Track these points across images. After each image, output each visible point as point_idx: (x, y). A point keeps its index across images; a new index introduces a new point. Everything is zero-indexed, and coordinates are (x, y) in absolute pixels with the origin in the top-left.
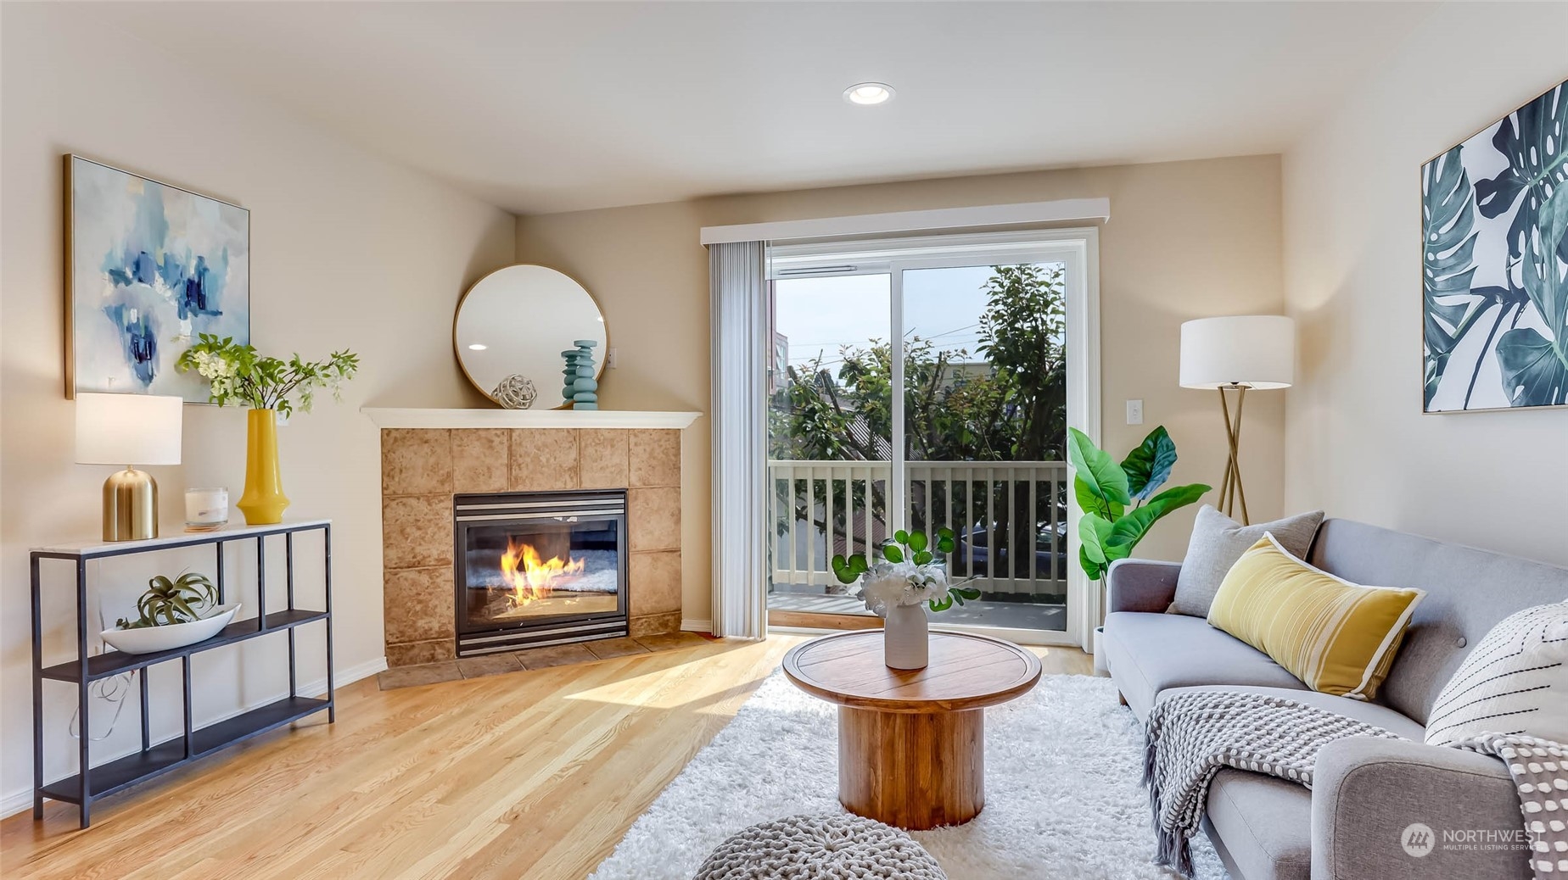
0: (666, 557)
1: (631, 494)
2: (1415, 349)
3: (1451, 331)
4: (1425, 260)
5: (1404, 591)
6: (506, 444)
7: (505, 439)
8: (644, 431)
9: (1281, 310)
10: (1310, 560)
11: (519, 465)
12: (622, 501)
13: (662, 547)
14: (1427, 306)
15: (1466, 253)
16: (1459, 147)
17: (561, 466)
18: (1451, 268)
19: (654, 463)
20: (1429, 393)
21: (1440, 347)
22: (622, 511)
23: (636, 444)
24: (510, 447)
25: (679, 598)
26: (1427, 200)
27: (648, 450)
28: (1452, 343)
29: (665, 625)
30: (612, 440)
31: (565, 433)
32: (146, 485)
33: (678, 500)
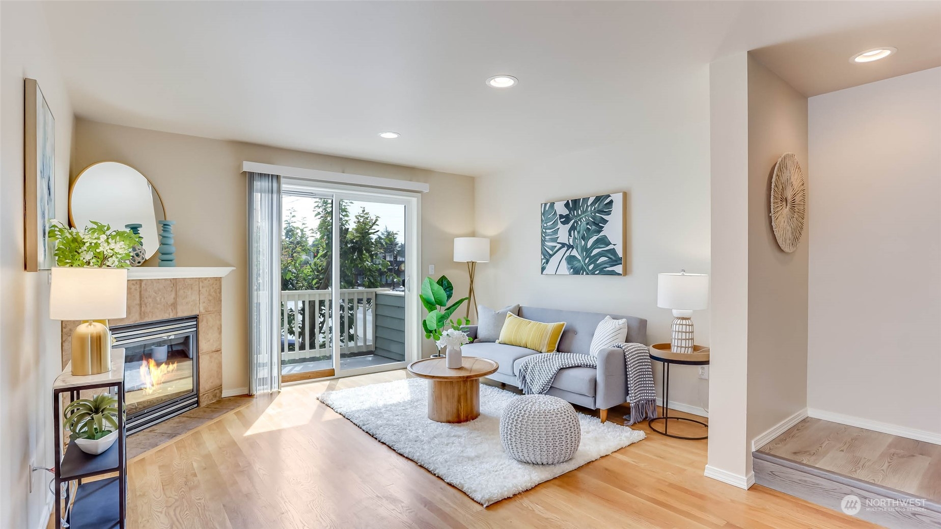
0: (215, 355)
1: (200, 317)
2: (539, 256)
3: (551, 252)
4: (542, 232)
6: (138, 290)
7: (138, 286)
8: (206, 279)
10: (519, 316)
11: (146, 304)
12: (195, 323)
13: (214, 349)
14: (543, 244)
15: (556, 232)
16: (554, 203)
17: (167, 303)
18: (551, 235)
19: (211, 298)
20: (543, 269)
21: (547, 256)
22: (195, 329)
23: (203, 287)
24: (140, 292)
25: (221, 379)
26: (543, 214)
27: (208, 290)
28: (551, 256)
29: (215, 396)
30: (192, 285)
31: (169, 282)
33: (220, 320)
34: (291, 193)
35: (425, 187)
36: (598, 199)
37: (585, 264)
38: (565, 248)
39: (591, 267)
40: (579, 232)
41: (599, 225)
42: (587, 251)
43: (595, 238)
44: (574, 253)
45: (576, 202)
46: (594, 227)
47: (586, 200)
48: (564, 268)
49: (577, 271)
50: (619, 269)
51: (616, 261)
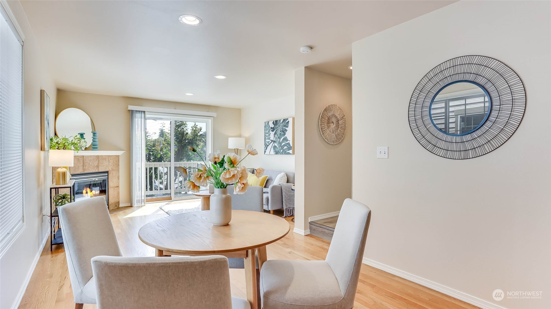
0: (116, 188)
1: (109, 172)
2: (263, 146)
3: (268, 144)
4: (265, 135)
5: (267, 176)
6: (82, 160)
7: (82, 158)
8: (112, 156)
9: (240, 136)
10: (253, 173)
11: (85, 166)
12: (107, 174)
13: (116, 186)
14: (265, 141)
15: (269, 135)
16: (269, 122)
17: (94, 166)
19: (114, 164)
20: (265, 152)
21: (266, 146)
22: (107, 177)
23: (110, 159)
24: (83, 161)
25: (119, 199)
26: (265, 127)
27: (113, 161)
28: (268, 146)
29: (116, 206)
30: (105, 158)
31: (95, 157)
32: (66, 172)
33: (119, 174)
34: (150, 118)
35: (214, 114)
36: (284, 120)
37: (280, 150)
38: (273, 143)
39: (281, 151)
40: (277, 135)
41: (284, 132)
42: (280, 143)
43: (283, 138)
44: (276, 144)
45: (276, 121)
46: (282, 133)
47: (280, 120)
48: (272, 152)
49: (277, 153)
50: (291, 151)
51: (290, 148)
